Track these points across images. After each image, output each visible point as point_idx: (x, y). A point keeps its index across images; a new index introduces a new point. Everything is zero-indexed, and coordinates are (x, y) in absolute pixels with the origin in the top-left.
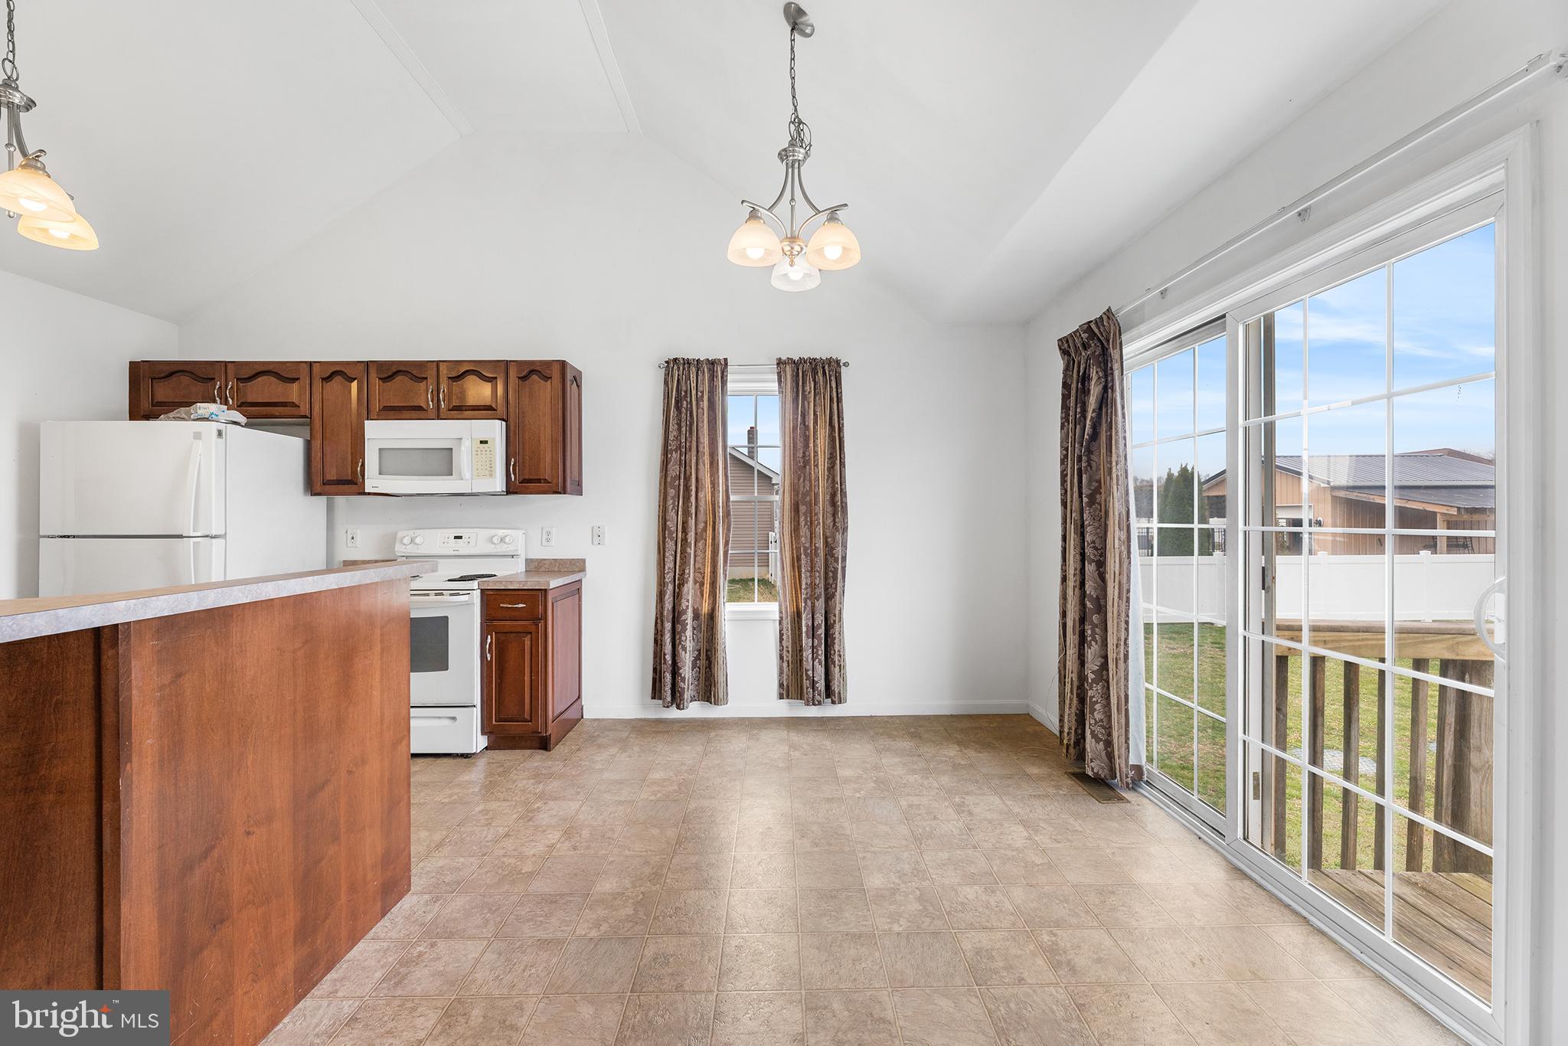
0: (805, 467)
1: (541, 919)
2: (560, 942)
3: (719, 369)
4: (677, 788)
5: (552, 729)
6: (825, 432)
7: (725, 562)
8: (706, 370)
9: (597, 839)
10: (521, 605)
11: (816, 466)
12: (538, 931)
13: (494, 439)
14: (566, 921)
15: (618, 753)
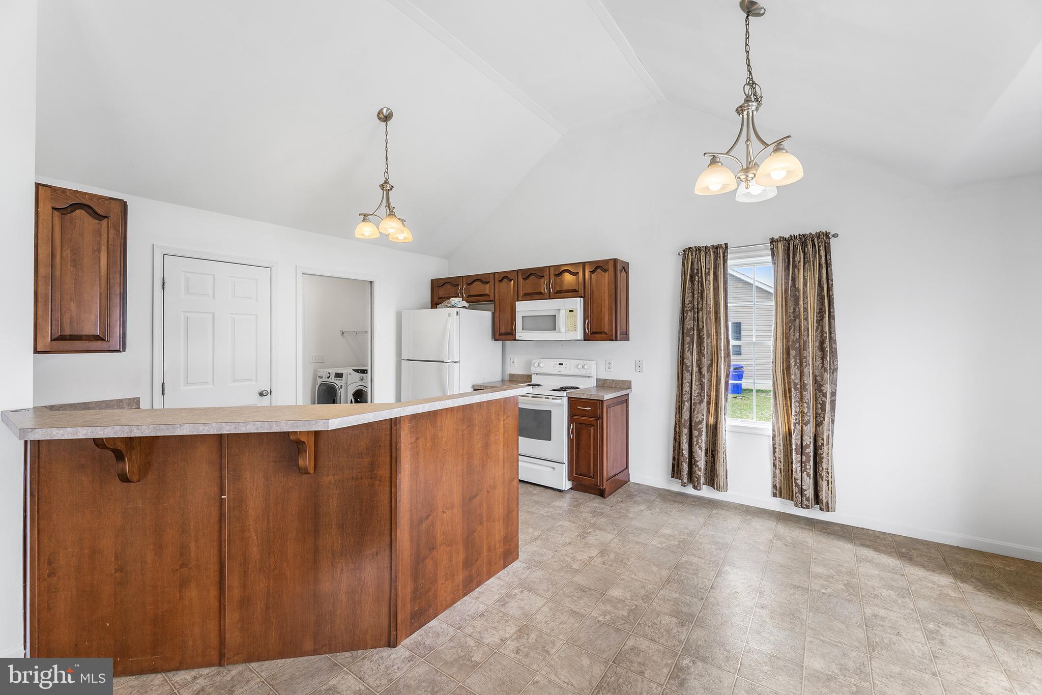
0: (795, 320)
1: (576, 598)
2: (583, 616)
3: (721, 251)
4: (677, 544)
5: (606, 485)
6: (815, 292)
7: (726, 389)
8: (712, 253)
9: (618, 562)
10: (588, 409)
11: (806, 319)
12: (572, 605)
13: (577, 309)
14: (588, 605)
15: (645, 509)
